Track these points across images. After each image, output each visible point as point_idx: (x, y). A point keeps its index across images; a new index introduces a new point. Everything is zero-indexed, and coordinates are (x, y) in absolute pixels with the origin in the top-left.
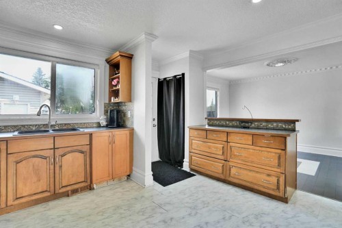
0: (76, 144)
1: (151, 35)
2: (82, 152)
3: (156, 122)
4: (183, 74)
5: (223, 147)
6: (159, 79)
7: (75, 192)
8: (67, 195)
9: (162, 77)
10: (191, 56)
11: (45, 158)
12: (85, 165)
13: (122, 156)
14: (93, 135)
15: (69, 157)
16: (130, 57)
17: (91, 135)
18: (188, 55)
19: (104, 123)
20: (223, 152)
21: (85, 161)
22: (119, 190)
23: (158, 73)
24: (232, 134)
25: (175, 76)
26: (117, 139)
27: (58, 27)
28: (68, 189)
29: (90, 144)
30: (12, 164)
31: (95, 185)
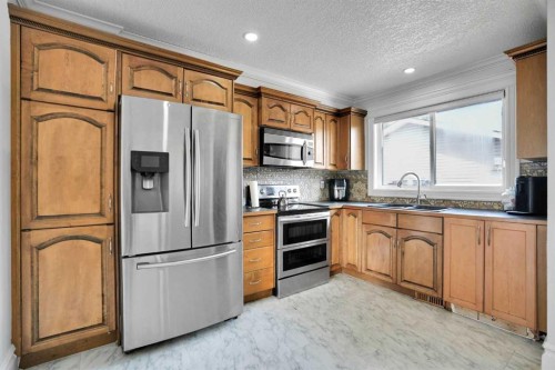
2: (431, 244)
7: (422, 297)
11: (389, 237)
15: (412, 243)
17: (443, 218)
28: (411, 287)
29: (442, 234)
30: (365, 234)
31: (453, 307)
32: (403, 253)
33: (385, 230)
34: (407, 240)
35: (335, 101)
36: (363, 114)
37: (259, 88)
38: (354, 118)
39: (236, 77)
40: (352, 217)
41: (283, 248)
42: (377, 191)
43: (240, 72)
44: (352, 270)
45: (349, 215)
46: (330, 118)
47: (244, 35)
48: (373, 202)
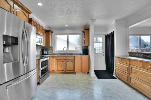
0: (71, 59)
1: (93, 20)
2: (72, 62)
3: (105, 54)
4: (114, 32)
5: (128, 67)
6: (106, 35)
7: (71, 73)
8: (68, 73)
9: (107, 34)
10: (116, 23)
11: (63, 62)
12: (73, 66)
13: (85, 65)
14: (75, 57)
15: (68, 62)
16: (89, 29)
17: (75, 56)
18: (115, 22)
19: (82, 53)
20: (128, 70)
21: (73, 64)
22: (83, 76)
23: (105, 32)
24: (132, 61)
25: (111, 33)
26: (83, 59)
27: (67, 26)
28: (69, 71)
29: (75, 59)
30: (57, 62)
31: (76, 73)
32: (67, 65)
33: (62, 60)
34: (67, 62)
35: (46, 27)
36: (52, 32)
37: (32, 19)
38: (51, 33)
39: (30, 14)
40: (53, 58)
41: (41, 69)
42: (56, 52)
43: (32, 13)
44: (53, 72)
45: (52, 58)
46: (45, 32)
47: (37, 3)
48: (55, 54)
